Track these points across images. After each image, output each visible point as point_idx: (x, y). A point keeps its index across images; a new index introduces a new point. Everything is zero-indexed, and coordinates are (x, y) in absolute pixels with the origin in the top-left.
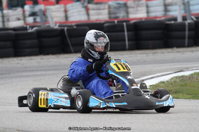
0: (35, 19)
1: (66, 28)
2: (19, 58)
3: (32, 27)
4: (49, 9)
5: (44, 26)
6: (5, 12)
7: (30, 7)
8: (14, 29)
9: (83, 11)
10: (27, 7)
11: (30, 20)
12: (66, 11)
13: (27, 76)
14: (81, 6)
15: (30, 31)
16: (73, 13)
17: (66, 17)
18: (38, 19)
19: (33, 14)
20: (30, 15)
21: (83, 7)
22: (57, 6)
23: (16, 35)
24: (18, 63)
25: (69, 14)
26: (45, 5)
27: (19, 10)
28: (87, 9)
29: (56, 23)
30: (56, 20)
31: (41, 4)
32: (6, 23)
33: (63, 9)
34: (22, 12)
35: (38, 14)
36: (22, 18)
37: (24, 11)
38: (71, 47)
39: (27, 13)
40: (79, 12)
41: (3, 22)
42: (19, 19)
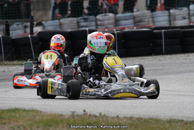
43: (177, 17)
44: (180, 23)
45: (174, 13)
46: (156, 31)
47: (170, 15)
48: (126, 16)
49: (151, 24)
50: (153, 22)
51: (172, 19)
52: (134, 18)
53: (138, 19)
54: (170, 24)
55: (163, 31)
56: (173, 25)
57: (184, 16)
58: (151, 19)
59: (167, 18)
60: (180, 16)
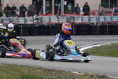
0: (37, 21)
1: (50, 25)
2: (31, 36)
3: (37, 24)
4: (44, 17)
5: (41, 24)
6: (26, 18)
7: (36, 16)
8: (30, 25)
9: (57, 19)
10: (34, 16)
11: (36, 21)
12: (50, 18)
13: (35, 44)
14: (56, 16)
15: (36, 26)
16: (53, 19)
17: (50, 21)
18: (39, 21)
19: (37, 19)
20: (36, 20)
21: (57, 17)
22: (46, 16)
23: (30, 27)
24: (31, 38)
25: (51, 19)
26: (42, 16)
27: (31, 17)
28: (58, 18)
29: (46, 23)
30: (46, 22)
31: (40, 15)
32: (26, 22)
33: (49, 18)
34: (32, 18)
35: (39, 19)
36: (32, 20)
37: (33, 18)
38: (52, 33)
39: (35, 19)
40: (55, 19)
41: (25, 22)
42: (31, 21)
43: (28, 20)
44: (29, 23)
45: (27, 18)
46: (18, 26)
47: (25, 19)
48: (6, 19)
49: (17, 23)
50: (18, 22)
51: (26, 21)
52: (10, 20)
53: (11, 20)
54: (25, 23)
55: (22, 26)
56: (26, 23)
57: (31, 20)
58: (17, 21)
59: (24, 20)
60: (29, 20)
